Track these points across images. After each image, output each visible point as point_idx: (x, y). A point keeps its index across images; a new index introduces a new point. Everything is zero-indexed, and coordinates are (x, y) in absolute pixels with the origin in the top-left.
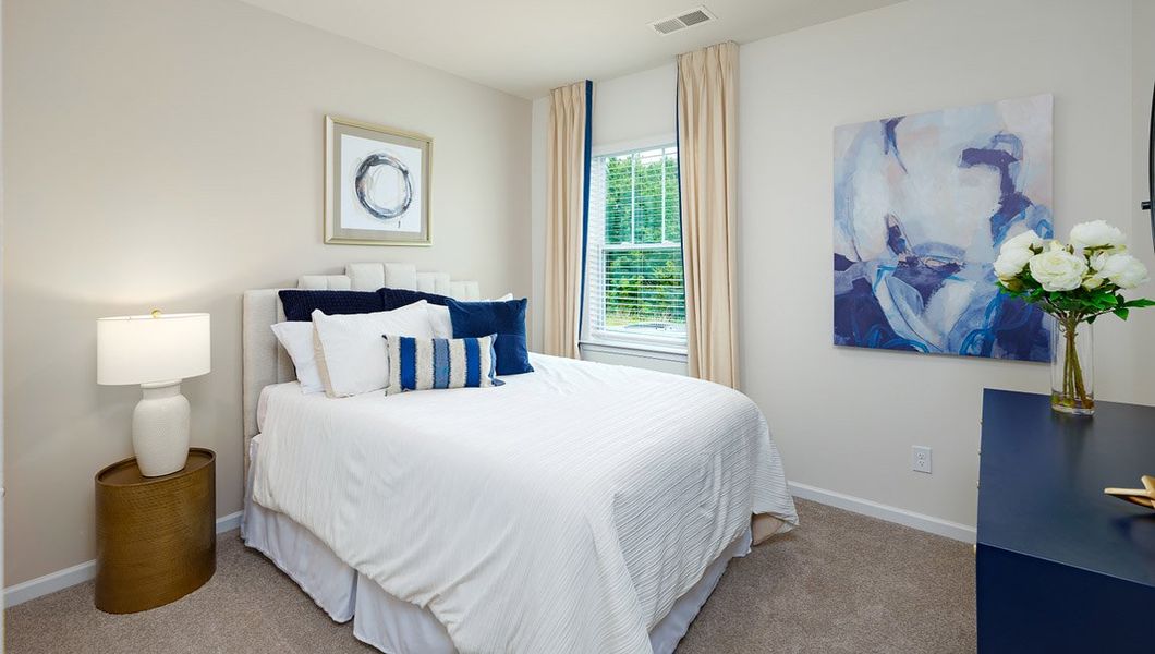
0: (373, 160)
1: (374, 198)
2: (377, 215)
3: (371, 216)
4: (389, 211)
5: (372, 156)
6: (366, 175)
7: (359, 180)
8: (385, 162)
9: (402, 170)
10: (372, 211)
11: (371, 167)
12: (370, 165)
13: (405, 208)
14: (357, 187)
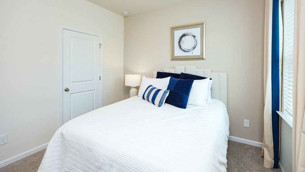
0: (184, 35)
1: (184, 46)
2: (185, 51)
3: (183, 52)
4: (189, 50)
5: (183, 34)
6: (182, 40)
7: (179, 42)
8: (187, 35)
9: (193, 36)
10: (183, 50)
11: (183, 38)
12: (183, 37)
13: (194, 48)
14: (179, 44)
